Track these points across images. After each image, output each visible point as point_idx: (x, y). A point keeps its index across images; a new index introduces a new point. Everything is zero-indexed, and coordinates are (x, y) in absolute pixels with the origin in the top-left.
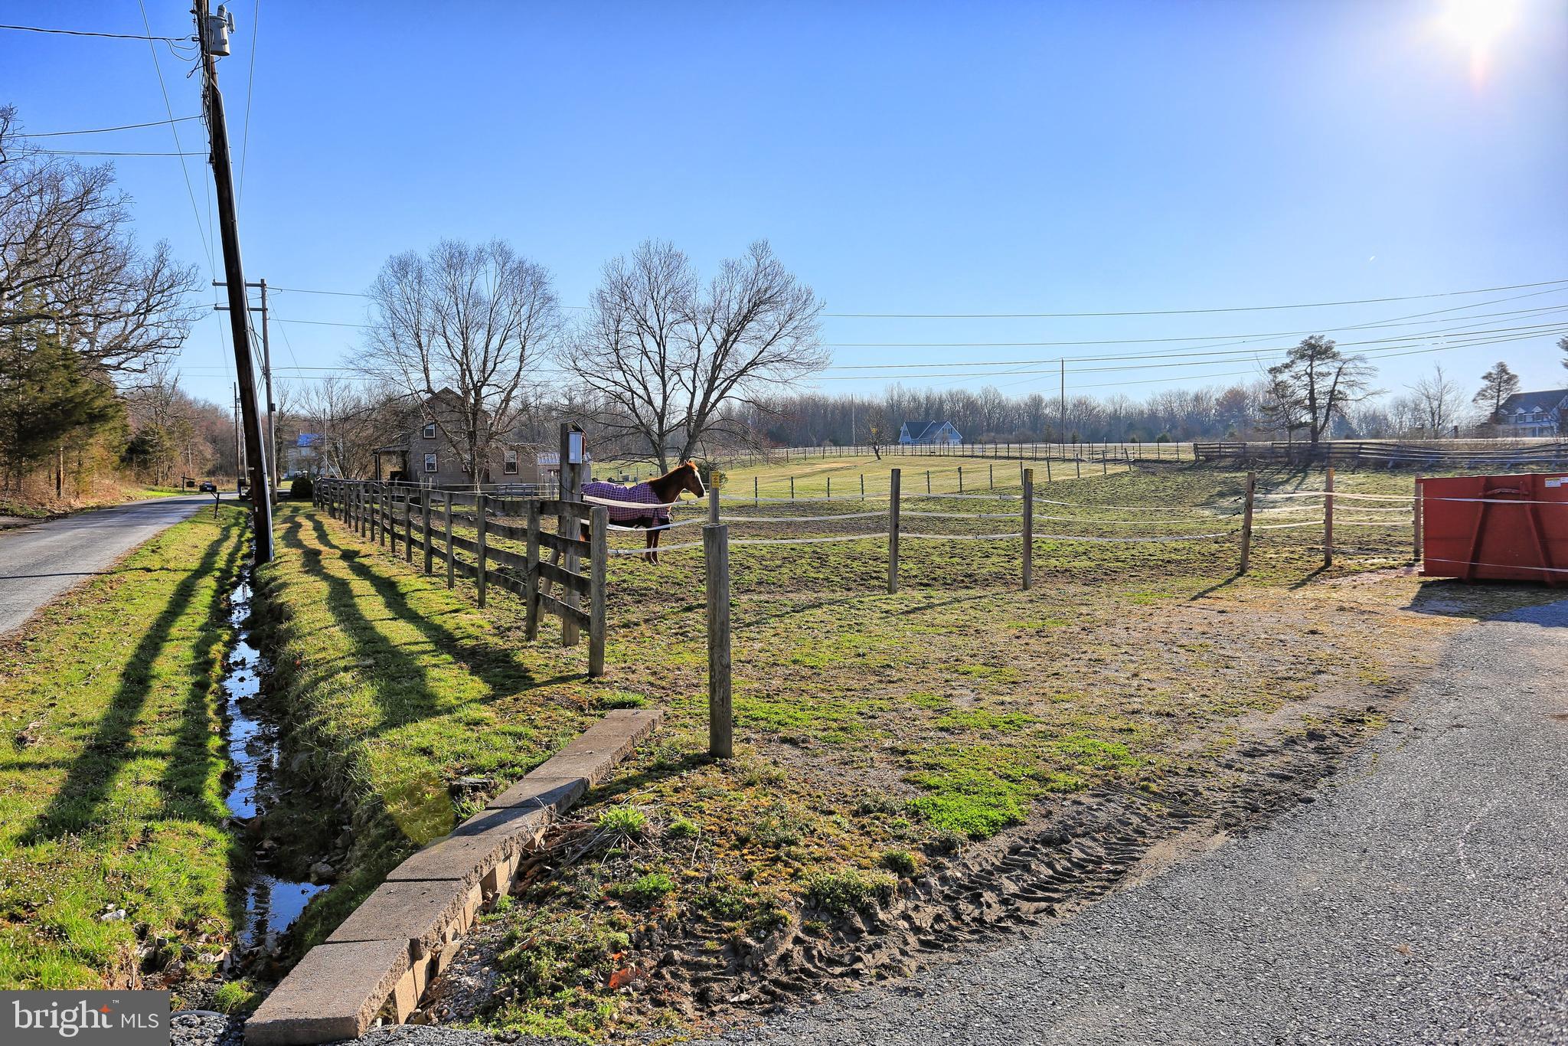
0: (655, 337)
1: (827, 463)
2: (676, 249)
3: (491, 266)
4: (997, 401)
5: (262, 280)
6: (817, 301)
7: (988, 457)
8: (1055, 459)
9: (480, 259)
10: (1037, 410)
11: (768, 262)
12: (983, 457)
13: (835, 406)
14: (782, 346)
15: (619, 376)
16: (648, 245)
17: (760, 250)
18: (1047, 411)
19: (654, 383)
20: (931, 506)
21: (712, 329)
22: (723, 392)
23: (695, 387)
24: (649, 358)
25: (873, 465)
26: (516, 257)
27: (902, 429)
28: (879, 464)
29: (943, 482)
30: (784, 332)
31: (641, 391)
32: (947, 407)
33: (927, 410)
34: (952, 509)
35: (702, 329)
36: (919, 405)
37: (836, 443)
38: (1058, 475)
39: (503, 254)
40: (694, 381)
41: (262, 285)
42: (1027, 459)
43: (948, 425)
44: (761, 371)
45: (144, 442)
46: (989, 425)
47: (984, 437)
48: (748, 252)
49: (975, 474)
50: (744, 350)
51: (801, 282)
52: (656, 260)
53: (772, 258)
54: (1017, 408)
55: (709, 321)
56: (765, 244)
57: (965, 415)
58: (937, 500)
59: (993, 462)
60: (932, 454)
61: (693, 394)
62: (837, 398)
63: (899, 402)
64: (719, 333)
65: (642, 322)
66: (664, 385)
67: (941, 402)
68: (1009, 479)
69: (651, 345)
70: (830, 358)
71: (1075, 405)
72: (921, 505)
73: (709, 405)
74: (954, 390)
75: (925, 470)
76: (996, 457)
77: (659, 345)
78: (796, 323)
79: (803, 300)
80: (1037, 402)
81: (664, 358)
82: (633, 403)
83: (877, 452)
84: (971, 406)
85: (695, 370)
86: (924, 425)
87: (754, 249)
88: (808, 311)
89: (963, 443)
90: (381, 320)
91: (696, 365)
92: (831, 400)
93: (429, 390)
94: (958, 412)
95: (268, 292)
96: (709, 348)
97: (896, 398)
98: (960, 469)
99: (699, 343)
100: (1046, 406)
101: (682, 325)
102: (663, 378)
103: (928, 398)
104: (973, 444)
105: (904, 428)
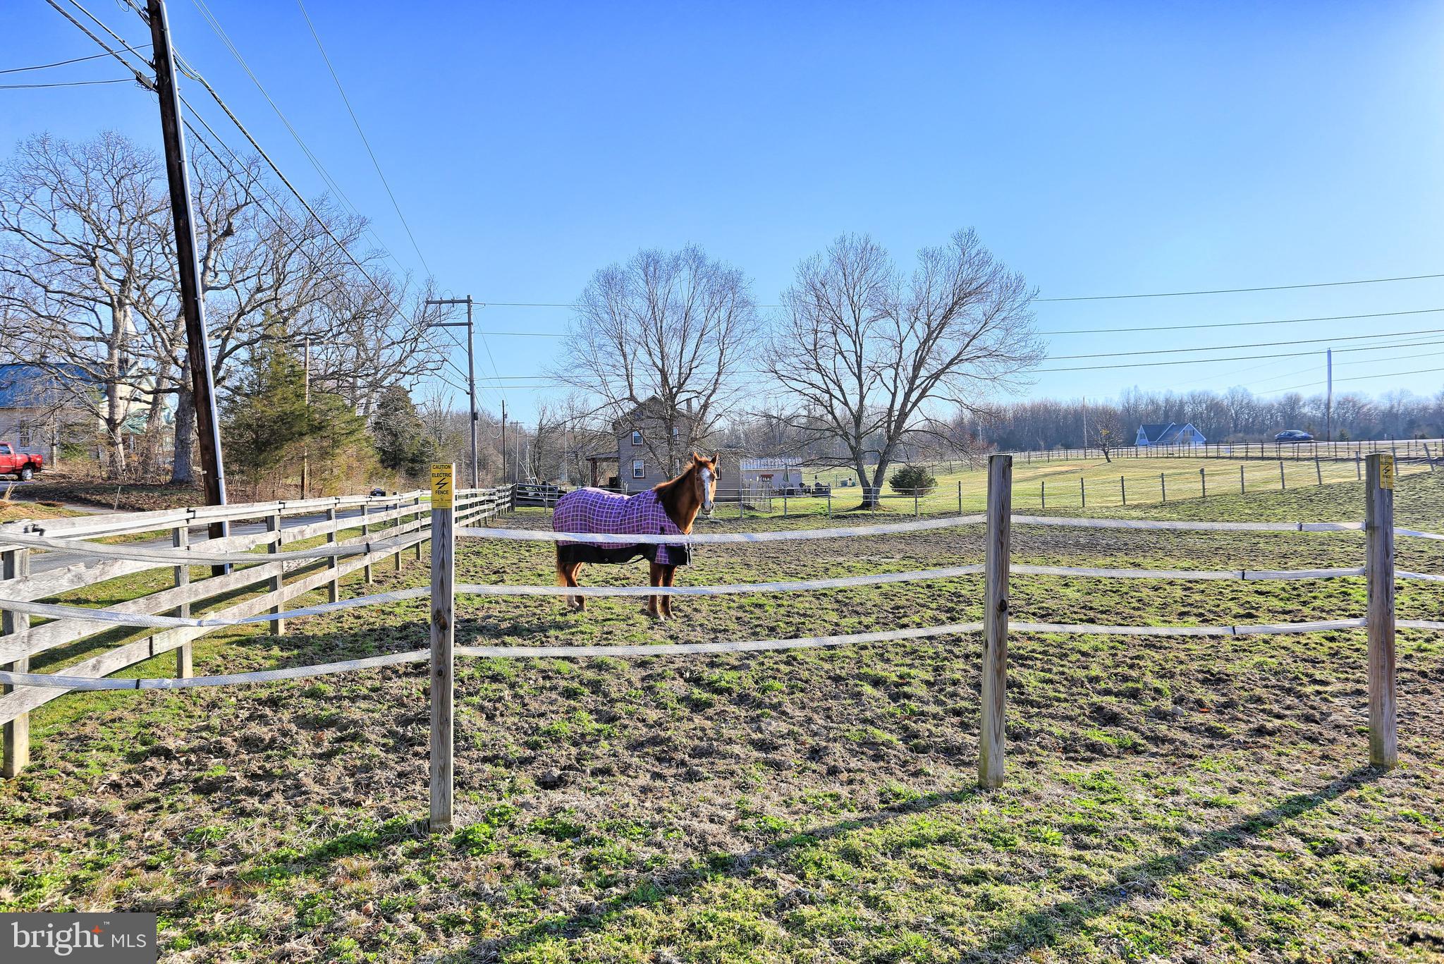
0: (851, 336)
1: (1051, 466)
2: (874, 242)
3: (685, 273)
4: (1245, 401)
5: (469, 297)
6: (1029, 288)
7: (1237, 458)
8: (1325, 459)
9: (676, 266)
10: (1293, 409)
11: (974, 252)
12: (1230, 458)
13: (1067, 412)
14: (990, 339)
15: (816, 378)
16: (843, 240)
17: (966, 239)
18: (1306, 410)
19: (850, 383)
20: (1166, 513)
21: (916, 327)
22: (924, 391)
23: (896, 387)
24: (845, 358)
25: (1101, 468)
26: (709, 262)
27: (1139, 432)
28: (1109, 466)
29: (1182, 486)
30: (991, 324)
31: (837, 393)
32: (1188, 409)
33: (1166, 412)
34: (1192, 518)
35: (905, 327)
36: (1157, 408)
37: (1067, 447)
38: (1332, 476)
39: (696, 259)
40: (895, 381)
41: (468, 301)
42: (1286, 459)
43: (1189, 426)
44: (965, 367)
45: (422, 453)
46: (1236, 426)
47: (1231, 438)
48: (952, 242)
49: (1221, 477)
50: (947, 346)
51: (1012, 270)
52: (852, 256)
53: (978, 247)
54: (1269, 409)
55: (913, 319)
56: (971, 233)
57: (1209, 418)
58: (1174, 505)
59: (1244, 463)
60: (1170, 456)
61: (894, 395)
62: (1070, 402)
63: (1136, 405)
64: (921, 329)
65: (837, 322)
66: (861, 386)
67: (1182, 404)
68: (1267, 481)
69: (846, 343)
70: (1046, 351)
71: (1339, 403)
72: (1154, 513)
73: (909, 405)
74: (1196, 393)
75: (1159, 472)
76: (1247, 458)
77: (855, 342)
78: (1004, 314)
79: (1014, 287)
80: (1293, 402)
81: (861, 357)
82: (831, 406)
83: (1106, 454)
84: (1215, 408)
85: (896, 370)
86: (1162, 427)
87: (958, 238)
88: (1019, 300)
89: (1206, 443)
90: (580, 330)
91: (898, 365)
92: (1064, 405)
93: (632, 398)
94: (1201, 413)
95: (473, 307)
96: (911, 345)
97: (1132, 401)
98: (1202, 471)
99: (902, 342)
100: (1304, 405)
101: (881, 321)
102: (859, 378)
103: (1167, 400)
104: (1218, 443)
105: (1140, 431)
